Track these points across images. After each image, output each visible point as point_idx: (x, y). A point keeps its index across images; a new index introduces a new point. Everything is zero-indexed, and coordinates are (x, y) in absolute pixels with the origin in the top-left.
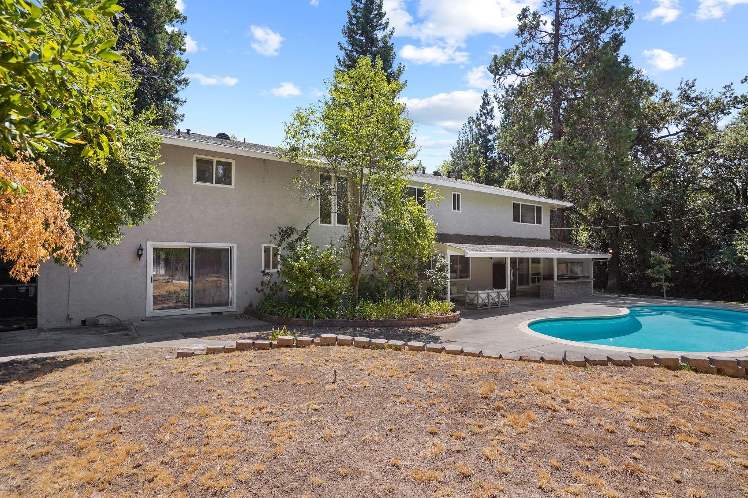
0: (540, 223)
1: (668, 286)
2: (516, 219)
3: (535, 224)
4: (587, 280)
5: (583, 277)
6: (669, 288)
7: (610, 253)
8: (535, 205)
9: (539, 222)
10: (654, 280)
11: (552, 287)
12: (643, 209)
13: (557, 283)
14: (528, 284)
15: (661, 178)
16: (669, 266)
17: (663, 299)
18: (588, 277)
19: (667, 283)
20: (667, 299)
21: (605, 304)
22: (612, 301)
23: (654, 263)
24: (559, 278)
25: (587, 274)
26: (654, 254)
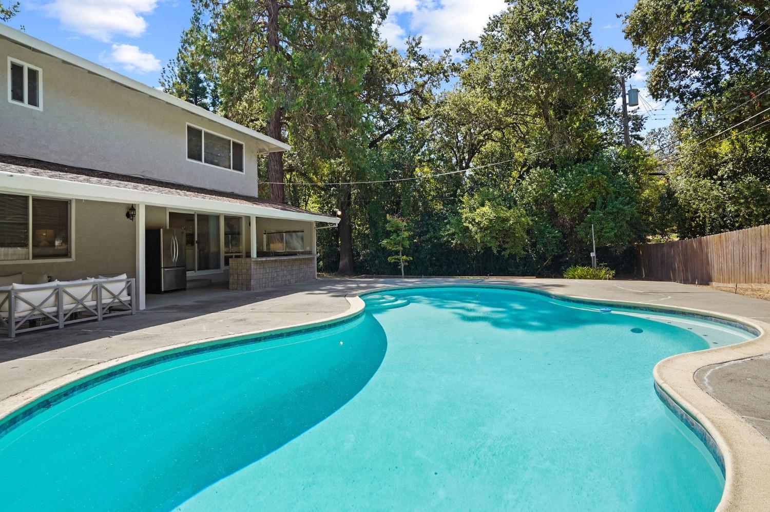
0: (241, 170)
1: (406, 261)
2: (194, 154)
3: (231, 170)
4: (306, 256)
5: (302, 253)
6: (407, 264)
7: (338, 216)
8: (232, 139)
9: (238, 166)
10: (391, 253)
11: (249, 269)
12: (376, 168)
13: (256, 262)
14: (218, 267)
15: (392, 142)
16: (406, 234)
17: (401, 278)
18: (310, 253)
19: (404, 257)
20: (405, 278)
21: (330, 291)
22: (340, 287)
23: (390, 231)
24: (260, 254)
25: (308, 249)
26: (391, 219)
